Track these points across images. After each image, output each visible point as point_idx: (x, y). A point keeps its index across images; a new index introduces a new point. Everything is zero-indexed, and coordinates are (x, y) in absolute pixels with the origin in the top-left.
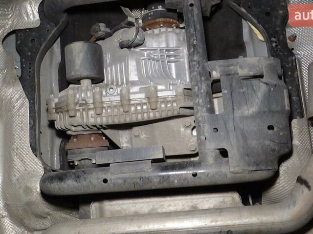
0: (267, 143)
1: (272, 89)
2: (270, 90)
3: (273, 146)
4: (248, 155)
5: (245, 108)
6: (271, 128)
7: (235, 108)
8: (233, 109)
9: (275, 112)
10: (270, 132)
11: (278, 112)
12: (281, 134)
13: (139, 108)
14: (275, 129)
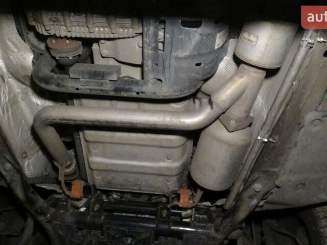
0: (193, 75)
1: (205, 38)
2: (202, 39)
3: (197, 76)
4: (176, 84)
5: (180, 51)
6: (198, 65)
7: (173, 50)
8: (171, 51)
9: (204, 54)
10: (198, 67)
11: (207, 54)
12: (206, 67)
13: (102, 29)
14: (202, 65)
